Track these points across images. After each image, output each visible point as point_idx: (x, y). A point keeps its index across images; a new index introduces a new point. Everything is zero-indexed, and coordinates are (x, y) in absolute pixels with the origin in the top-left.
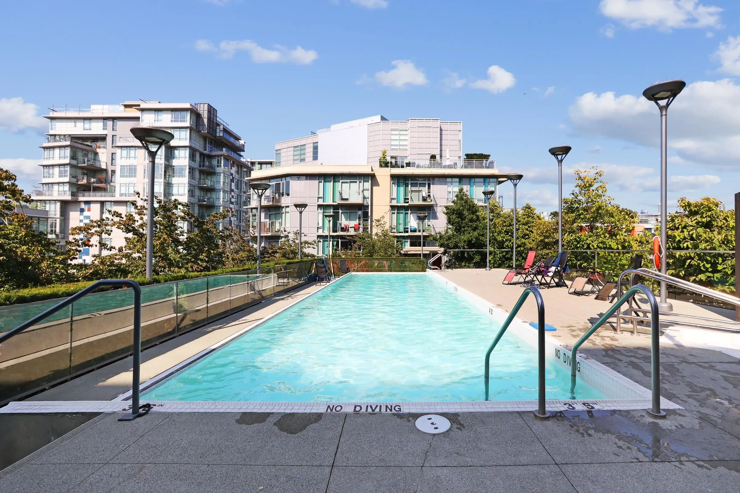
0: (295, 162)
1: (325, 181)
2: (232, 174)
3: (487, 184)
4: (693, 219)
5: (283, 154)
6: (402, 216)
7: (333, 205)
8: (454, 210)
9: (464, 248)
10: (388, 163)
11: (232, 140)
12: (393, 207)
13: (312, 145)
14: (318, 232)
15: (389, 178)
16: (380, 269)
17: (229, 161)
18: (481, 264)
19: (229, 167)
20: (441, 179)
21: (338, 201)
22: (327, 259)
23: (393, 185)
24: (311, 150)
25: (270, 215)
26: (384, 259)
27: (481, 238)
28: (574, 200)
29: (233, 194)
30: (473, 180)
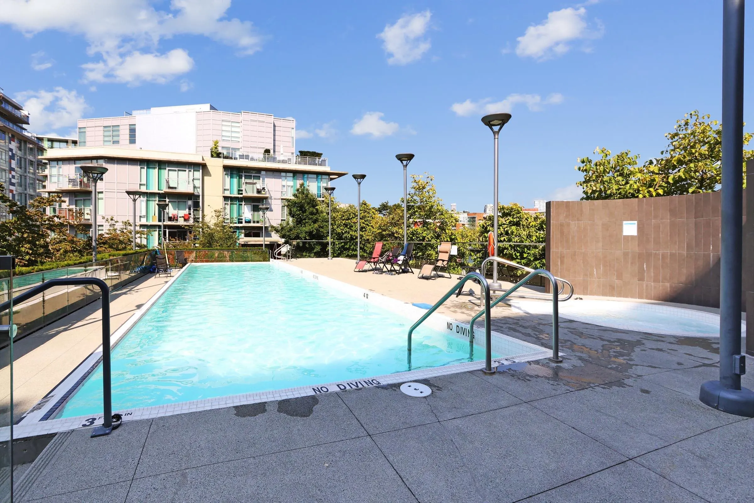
0: (106, 143)
1: (148, 168)
2: (11, 150)
3: (319, 180)
4: (506, 219)
5: (89, 133)
6: (235, 207)
7: (159, 194)
8: (295, 203)
9: (306, 239)
10: (220, 153)
11: (10, 108)
12: (226, 198)
13: (128, 127)
14: (140, 221)
15: (221, 169)
16: (220, 259)
17: (7, 133)
18: (323, 254)
19: (7, 141)
20: (276, 174)
21: (164, 189)
22: (161, 249)
23: (226, 176)
24: (128, 132)
25: (76, 201)
26: (223, 249)
27: (321, 230)
28: (410, 199)
29: (13, 173)
30: (306, 176)
